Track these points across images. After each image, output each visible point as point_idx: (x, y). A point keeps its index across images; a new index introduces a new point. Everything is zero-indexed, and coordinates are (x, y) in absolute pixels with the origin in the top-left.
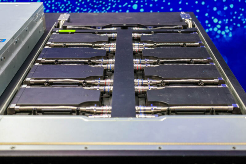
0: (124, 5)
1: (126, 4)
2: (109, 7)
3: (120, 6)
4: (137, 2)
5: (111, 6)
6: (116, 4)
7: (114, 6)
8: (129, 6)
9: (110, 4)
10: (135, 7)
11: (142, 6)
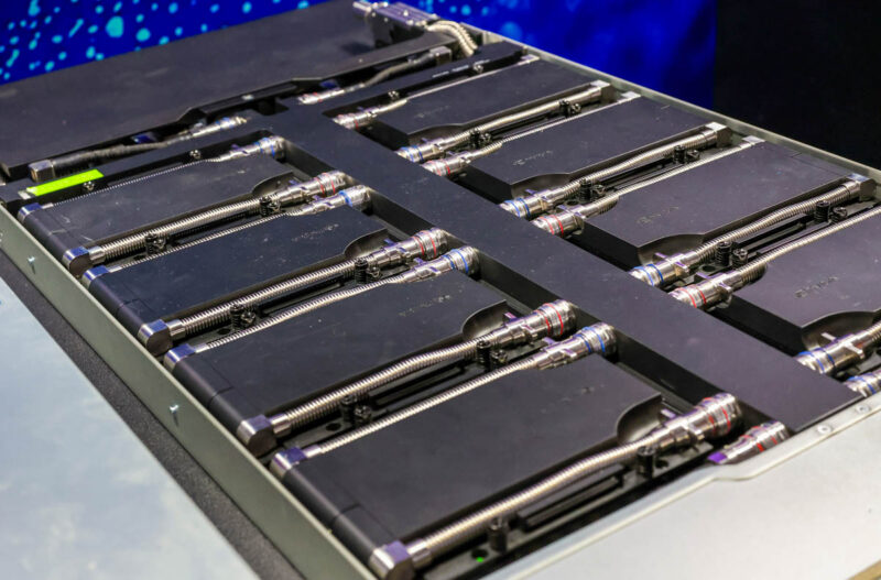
0: (72, 32)
1: (80, 23)
2: (16, 54)
3: (57, 39)
4: (118, 7)
5: (22, 46)
6: (38, 35)
7: (33, 45)
8: (93, 29)
9: (14, 40)
10: (116, 27)
11: (140, 18)
